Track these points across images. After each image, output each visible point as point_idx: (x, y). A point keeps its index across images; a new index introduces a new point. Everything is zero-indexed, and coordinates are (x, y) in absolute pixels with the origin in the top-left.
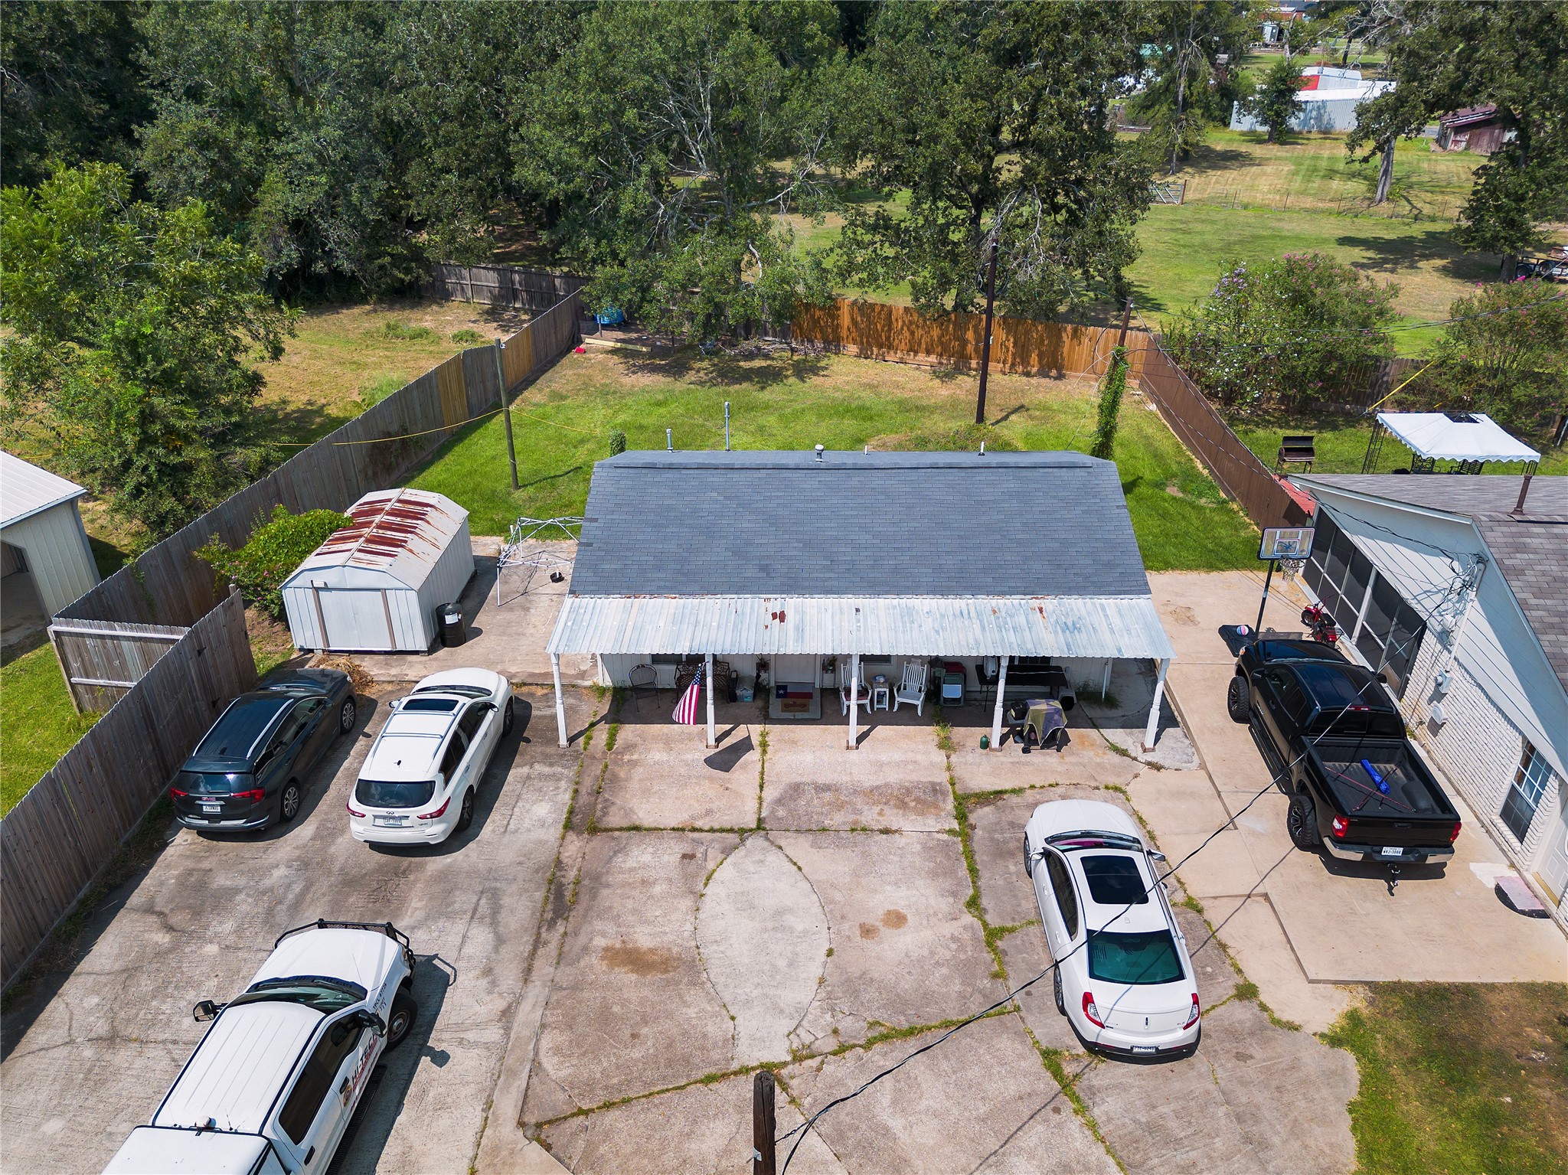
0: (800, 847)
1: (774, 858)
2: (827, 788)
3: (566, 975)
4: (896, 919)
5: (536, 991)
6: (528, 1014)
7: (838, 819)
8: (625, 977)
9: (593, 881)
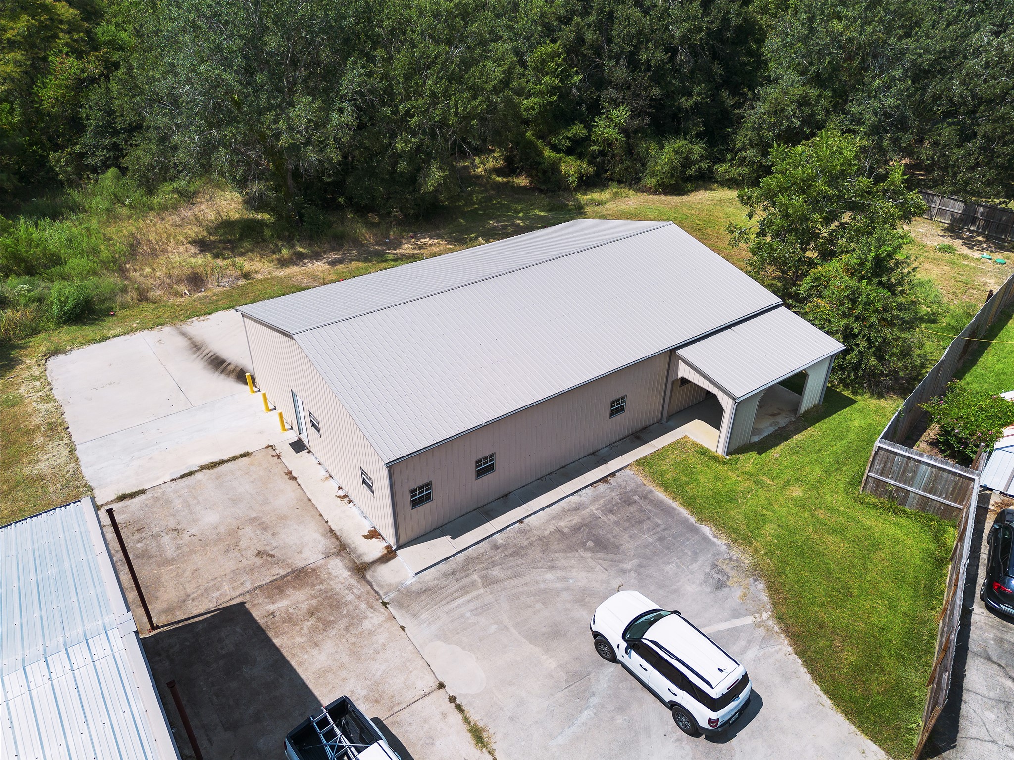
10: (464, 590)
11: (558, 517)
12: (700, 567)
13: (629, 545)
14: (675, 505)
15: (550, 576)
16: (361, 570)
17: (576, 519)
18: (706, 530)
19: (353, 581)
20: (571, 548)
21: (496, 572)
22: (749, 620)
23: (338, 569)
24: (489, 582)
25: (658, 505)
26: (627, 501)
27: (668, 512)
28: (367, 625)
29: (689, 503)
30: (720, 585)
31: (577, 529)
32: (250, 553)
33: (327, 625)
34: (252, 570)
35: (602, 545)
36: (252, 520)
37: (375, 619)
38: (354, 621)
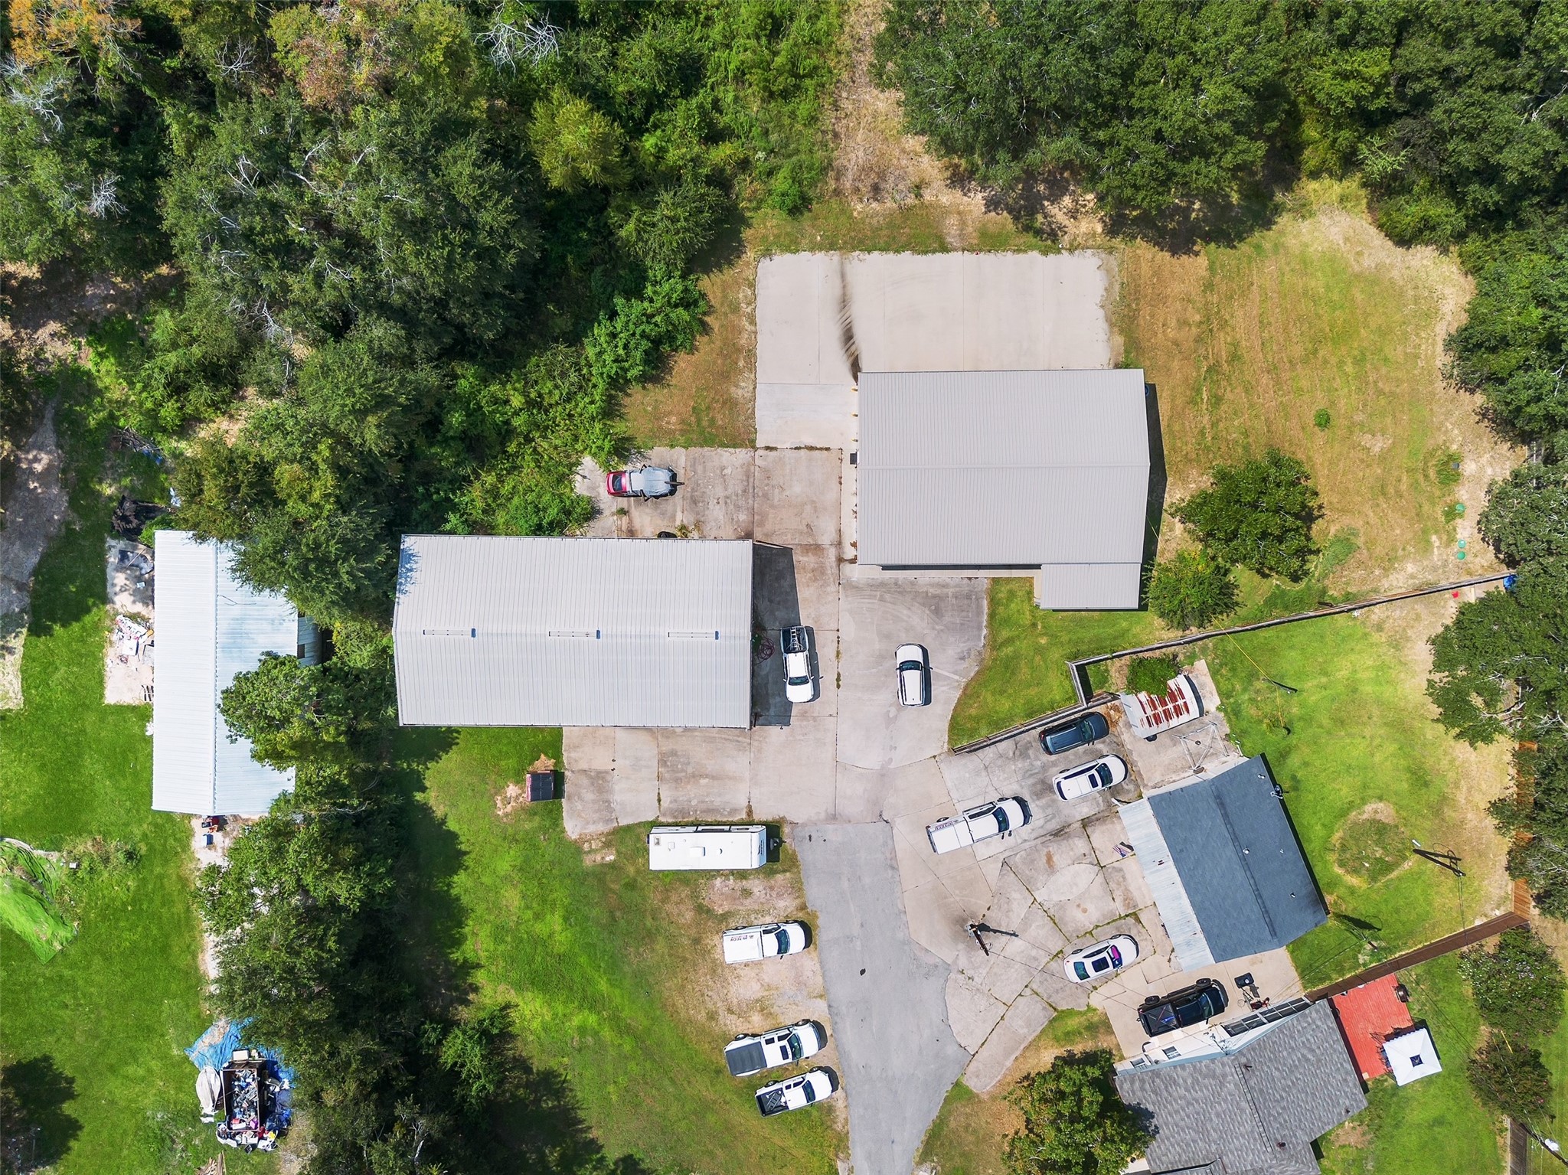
0: (1100, 879)
1: (1093, 876)
2: (1124, 878)
3: (1040, 847)
4: (1085, 911)
5: (1033, 843)
6: (1027, 845)
7: (1112, 885)
8: (1044, 859)
9: (1068, 836)
10: (871, 597)
11: (932, 585)
12: (963, 646)
13: (947, 618)
14: (986, 610)
15: (905, 612)
16: (840, 560)
17: (938, 591)
18: (985, 632)
19: (834, 565)
20: (924, 605)
21: (887, 597)
22: (957, 677)
23: (832, 554)
24: (882, 599)
25: (979, 607)
26: (968, 597)
27: (979, 613)
28: (829, 589)
29: (992, 616)
30: (963, 658)
31: (934, 597)
32: (805, 523)
33: (816, 580)
34: (801, 533)
35: (937, 612)
36: (813, 502)
37: (832, 588)
38: (825, 584)
